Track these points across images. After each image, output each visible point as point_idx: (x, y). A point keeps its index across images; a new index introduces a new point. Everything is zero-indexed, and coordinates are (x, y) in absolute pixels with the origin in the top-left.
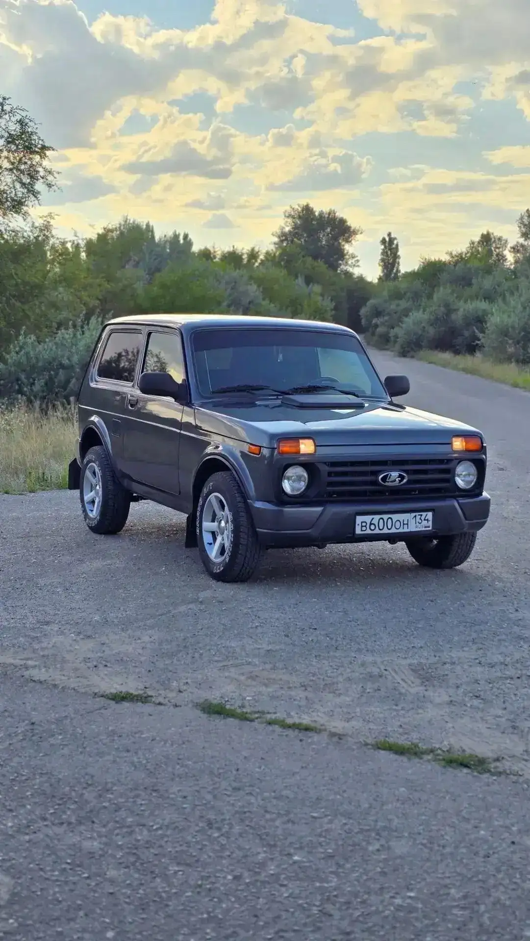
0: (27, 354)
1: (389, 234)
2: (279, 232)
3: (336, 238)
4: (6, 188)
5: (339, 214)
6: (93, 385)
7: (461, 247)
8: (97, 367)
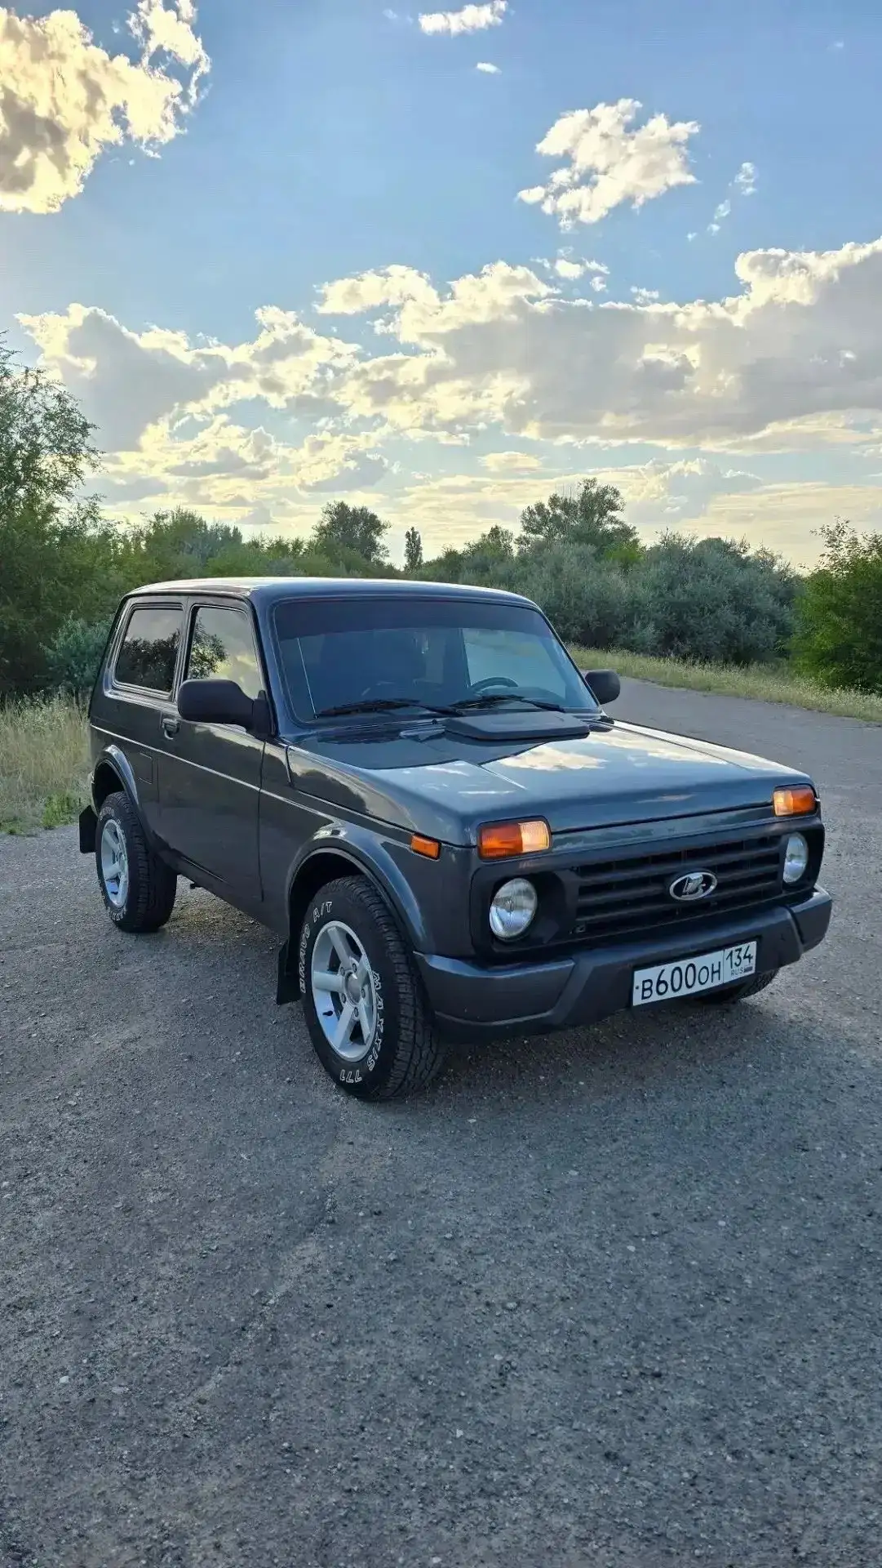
0: (75, 639)
1: (413, 529)
2: (318, 526)
3: (367, 532)
4: (48, 467)
5: (371, 511)
6: (109, 694)
7: (475, 538)
8: (113, 666)
